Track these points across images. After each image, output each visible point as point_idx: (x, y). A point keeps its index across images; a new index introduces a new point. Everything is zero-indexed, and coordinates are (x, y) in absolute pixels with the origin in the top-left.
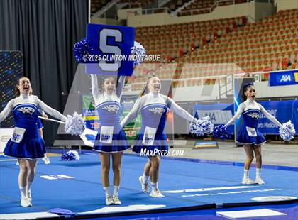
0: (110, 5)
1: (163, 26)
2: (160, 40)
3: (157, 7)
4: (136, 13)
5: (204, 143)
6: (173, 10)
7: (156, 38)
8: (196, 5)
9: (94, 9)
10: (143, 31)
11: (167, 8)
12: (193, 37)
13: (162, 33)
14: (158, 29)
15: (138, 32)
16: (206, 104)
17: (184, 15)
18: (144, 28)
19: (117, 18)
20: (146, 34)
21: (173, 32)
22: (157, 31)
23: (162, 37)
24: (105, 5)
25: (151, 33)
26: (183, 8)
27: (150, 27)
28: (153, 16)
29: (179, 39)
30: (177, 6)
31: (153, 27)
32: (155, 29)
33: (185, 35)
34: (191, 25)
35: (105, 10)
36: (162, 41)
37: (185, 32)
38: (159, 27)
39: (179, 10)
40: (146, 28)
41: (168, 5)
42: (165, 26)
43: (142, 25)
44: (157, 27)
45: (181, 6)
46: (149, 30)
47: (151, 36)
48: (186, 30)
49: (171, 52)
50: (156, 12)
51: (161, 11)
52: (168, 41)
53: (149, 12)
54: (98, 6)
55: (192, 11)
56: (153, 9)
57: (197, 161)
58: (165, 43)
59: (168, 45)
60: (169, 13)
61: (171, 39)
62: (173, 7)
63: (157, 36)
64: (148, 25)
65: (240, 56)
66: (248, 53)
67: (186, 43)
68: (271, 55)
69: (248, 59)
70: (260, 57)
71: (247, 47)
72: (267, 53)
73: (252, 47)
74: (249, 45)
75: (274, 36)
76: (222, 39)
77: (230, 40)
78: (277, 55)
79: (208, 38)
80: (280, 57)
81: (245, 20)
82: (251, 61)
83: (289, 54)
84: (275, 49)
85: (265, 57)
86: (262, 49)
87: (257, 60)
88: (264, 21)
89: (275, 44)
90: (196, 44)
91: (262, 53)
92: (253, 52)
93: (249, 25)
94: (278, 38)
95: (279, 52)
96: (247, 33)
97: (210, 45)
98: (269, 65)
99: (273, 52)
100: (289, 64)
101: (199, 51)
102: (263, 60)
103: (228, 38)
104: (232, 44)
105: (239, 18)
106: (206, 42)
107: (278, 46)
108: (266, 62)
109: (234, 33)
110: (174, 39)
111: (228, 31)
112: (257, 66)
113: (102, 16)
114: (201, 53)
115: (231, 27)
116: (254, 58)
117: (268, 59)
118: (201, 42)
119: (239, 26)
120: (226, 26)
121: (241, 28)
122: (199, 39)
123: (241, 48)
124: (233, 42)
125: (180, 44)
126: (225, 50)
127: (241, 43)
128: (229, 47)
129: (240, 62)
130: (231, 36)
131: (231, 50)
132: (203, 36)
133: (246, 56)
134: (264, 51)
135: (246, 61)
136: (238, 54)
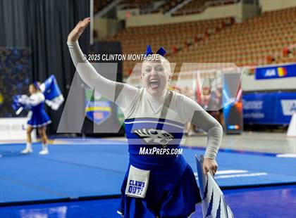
0: (110, 7)
1: (159, 26)
3: (152, 7)
4: (134, 14)
6: (168, 11)
7: (152, 36)
10: (140, 30)
11: (162, 9)
12: (186, 36)
13: (158, 31)
14: (154, 28)
17: (178, 15)
18: (141, 27)
19: (117, 18)
21: (168, 30)
22: (153, 30)
23: (157, 36)
24: (105, 6)
25: (148, 32)
26: (177, 9)
27: (147, 27)
28: (149, 16)
29: (173, 37)
30: (171, 7)
31: (150, 27)
32: (151, 29)
33: (178, 33)
34: (184, 25)
35: (105, 11)
36: (157, 39)
37: (178, 31)
38: (155, 26)
39: (173, 11)
40: (143, 27)
41: (163, 6)
42: (161, 26)
43: (139, 25)
44: (153, 26)
45: (174, 7)
46: (146, 29)
47: (147, 34)
48: (179, 29)
50: (152, 12)
51: (156, 12)
52: (162, 39)
53: (146, 13)
54: (99, 6)
55: (184, 12)
56: (149, 10)
58: (160, 41)
59: (163, 43)
60: (164, 13)
61: (166, 37)
62: (167, 8)
63: (153, 34)
64: (145, 25)
65: (229, 53)
66: (236, 50)
67: (179, 40)
68: (257, 52)
69: (236, 55)
70: (246, 54)
71: (235, 45)
72: (253, 50)
73: (240, 44)
74: (237, 42)
75: (259, 34)
76: (212, 37)
77: (220, 38)
78: (262, 52)
79: (199, 36)
80: (265, 54)
81: (232, 20)
82: (239, 57)
83: (274, 51)
84: (261, 47)
85: (252, 53)
86: (248, 46)
87: (244, 56)
88: (250, 21)
89: (260, 42)
90: (189, 41)
91: (248, 51)
92: (241, 49)
93: (236, 24)
94: (263, 36)
95: (263, 48)
96: (235, 32)
97: (201, 42)
98: (255, 61)
99: (258, 49)
100: (273, 60)
101: (191, 48)
102: (249, 56)
103: (217, 36)
104: (221, 42)
105: (227, 19)
106: (197, 40)
107: (263, 43)
108: (252, 58)
109: (223, 32)
110: (168, 38)
111: (218, 30)
112: (244, 62)
113: (103, 17)
114: (193, 50)
115: (220, 26)
116: (241, 54)
117: (254, 55)
118: (193, 40)
119: (228, 25)
120: (216, 25)
121: (229, 27)
122: (191, 38)
123: (229, 46)
124: (222, 39)
125: (174, 41)
126: (215, 47)
127: (229, 41)
128: (218, 44)
129: (229, 58)
130: (220, 34)
131: (220, 47)
132: (195, 35)
133: (234, 52)
134: (250, 48)
135: (234, 57)
136: (226, 51)
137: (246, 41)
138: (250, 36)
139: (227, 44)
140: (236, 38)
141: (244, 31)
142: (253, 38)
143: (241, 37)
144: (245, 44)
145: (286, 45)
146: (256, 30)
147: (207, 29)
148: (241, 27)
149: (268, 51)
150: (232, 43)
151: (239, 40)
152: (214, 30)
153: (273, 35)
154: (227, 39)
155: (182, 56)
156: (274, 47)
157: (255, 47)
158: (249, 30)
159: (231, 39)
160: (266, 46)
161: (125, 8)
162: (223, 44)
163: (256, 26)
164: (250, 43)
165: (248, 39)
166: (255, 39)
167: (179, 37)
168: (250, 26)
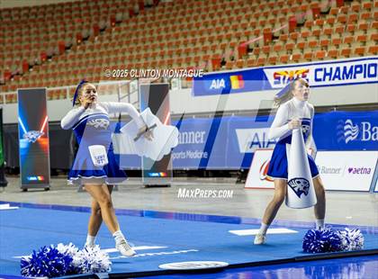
1: (34, 7)
2: (30, 28)
7: (23, 25)
10: (3, 14)
12: (80, 24)
13: (33, 17)
14: (26, 11)
18: (5, 10)
20: (8, 20)
21: (50, 15)
22: (25, 14)
23: (32, 24)
25: (16, 19)
27: (15, 9)
29: (59, 27)
31: (19, 9)
32: (22, 13)
33: (67, 20)
34: (76, 6)
36: (33, 30)
37: (67, 17)
38: (28, 8)
40: (9, 10)
42: (37, 8)
43: (2, 7)
44: (25, 8)
46: (13, 13)
47: (16, 22)
48: (68, 13)
49: (46, 46)
52: (41, 29)
58: (38, 32)
59: (42, 36)
61: (47, 26)
63: (25, 22)
64: (11, 6)
65: (150, 52)
66: (162, 46)
67: (69, 32)
68: (196, 50)
69: (162, 55)
70: (179, 53)
71: (160, 38)
72: (190, 46)
73: (168, 37)
74: (163, 34)
75: (200, 20)
76: (123, 25)
77: (135, 28)
78: (205, 50)
79: (102, 24)
80: (210, 53)
82: (167, 58)
83: (223, 47)
84: (202, 41)
85: (187, 52)
86: (181, 39)
87: (175, 58)
89: (201, 33)
90: (84, 33)
91: (182, 47)
92: (170, 45)
93: (164, 5)
94: (206, 24)
95: (207, 44)
96: (160, 17)
97: (105, 35)
98: (193, 64)
99: (199, 45)
100: (223, 63)
101: (88, 43)
102: (184, 56)
103: (132, 24)
104: (137, 34)
106: (99, 31)
107: (206, 36)
108: (188, 60)
109: (140, 17)
110: (51, 27)
111: (132, 13)
114: (91, 48)
115: (137, 7)
116: (170, 54)
117: (192, 56)
118: (92, 31)
119: (149, 6)
120: (129, 6)
121: (151, 9)
122: (88, 27)
123: (152, 40)
124: (139, 30)
125: (60, 34)
126: (128, 43)
127: (151, 32)
128: (134, 38)
129: (150, 60)
130: (136, 21)
131: (136, 42)
132: (94, 22)
133: (158, 51)
134: (186, 43)
135: (158, 59)
136: (146, 48)
137: (178, 31)
138: (185, 23)
139: (148, 36)
140: (163, 27)
141: (175, 15)
142: (189, 27)
143: (170, 26)
144: (177, 36)
145: (244, 39)
146: (195, 14)
147: (115, 12)
148: (170, 10)
149: (214, 48)
150: (155, 35)
151: (166, 30)
152: (127, 14)
153: (222, 22)
154: (147, 29)
155: (72, 57)
156: (225, 41)
157: (194, 42)
158: (183, 14)
159: (155, 28)
160: (211, 40)
162: (141, 37)
163: (195, 8)
164: (185, 35)
165: (182, 27)
166: (194, 29)
167: (68, 26)
168: (184, 7)
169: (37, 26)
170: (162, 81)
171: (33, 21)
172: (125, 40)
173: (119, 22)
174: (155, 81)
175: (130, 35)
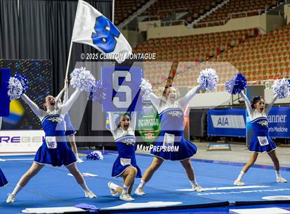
0: (132, 18)
1: (180, 37)
2: (177, 50)
3: (175, 19)
4: (155, 25)
5: (217, 146)
6: (190, 23)
7: (173, 48)
8: (211, 18)
9: (117, 22)
10: (162, 41)
11: (184, 21)
12: (208, 48)
13: (179, 43)
14: (175, 40)
15: (152, 43)
16: (219, 109)
17: (200, 26)
18: (162, 39)
19: (138, 30)
20: (164, 44)
21: (189, 42)
22: (174, 42)
23: (179, 47)
24: (127, 18)
25: (169, 44)
26: (198, 20)
27: (169, 38)
28: (171, 27)
29: (195, 49)
30: (193, 19)
31: (171, 38)
32: (173, 40)
33: (200, 45)
34: (206, 36)
35: (127, 22)
36: (179, 51)
37: (200, 43)
38: (177, 38)
39: (195, 22)
40: (165, 39)
41: (185, 18)
42: (182, 37)
43: (160, 37)
44: (174, 38)
45: (196, 19)
46: (167, 41)
47: (169, 46)
48: (201, 41)
50: (173, 24)
51: (178, 23)
52: (185, 50)
53: (168, 25)
54: (121, 19)
55: (207, 23)
56: (171, 21)
57: (211, 162)
58: (182, 52)
59: (185, 55)
60: (186, 25)
61: (188, 49)
62: (189, 19)
63: (174, 46)
64: (166, 36)
65: (252, 65)
67: (201, 52)
68: (281, 64)
69: (260, 67)
70: (270, 66)
71: (258, 57)
72: (277, 62)
73: (263, 56)
74: (260, 54)
76: (235, 49)
77: (243, 50)
78: (287, 64)
79: (222, 48)
81: (256, 31)
82: (262, 69)
84: (285, 59)
85: (275, 65)
86: (272, 57)
87: (268, 69)
88: (275, 32)
89: (284, 54)
90: (211, 53)
91: (272, 62)
92: (264, 61)
93: (261, 36)
94: (288, 49)
95: (288, 60)
96: (258, 44)
97: (224, 54)
98: (279, 73)
99: (283, 61)
101: (213, 59)
102: (273, 68)
103: (241, 48)
104: (244, 54)
105: (250, 30)
106: (220, 52)
107: (287, 55)
108: (276, 71)
109: (246, 43)
110: (190, 49)
111: (241, 41)
112: (268, 75)
113: (124, 28)
115: (244, 37)
116: (265, 66)
117: (278, 68)
118: (215, 52)
119: (251, 37)
120: (239, 37)
121: (253, 38)
122: (213, 50)
123: (253, 58)
124: (245, 51)
125: (196, 53)
126: (238, 59)
127: (253, 53)
128: (242, 56)
129: (252, 70)
130: (244, 46)
131: (243, 59)
132: (217, 46)
133: (257, 64)
134: (274, 60)
135: (257, 70)
136: (249, 63)
137: (270, 52)
138: (274, 48)
139: (251, 55)
140: (260, 50)
141: (268, 42)
142: (277, 50)
143: (265, 49)
144: (269, 56)
146: (281, 42)
147: (230, 40)
148: (265, 39)
150: (255, 55)
151: (262, 52)
152: (237, 42)
154: (250, 51)
157: (280, 60)
158: (273, 42)
159: (255, 50)
161: (147, 20)
162: (246, 56)
163: (281, 38)
164: (274, 55)
165: (272, 50)
166: (280, 51)
167: (201, 49)
168: (274, 38)
169: (182, 49)
170: (260, 83)
171: (180, 45)
172: (236, 57)
173: (232, 47)
174: (255, 83)
175: (240, 55)
